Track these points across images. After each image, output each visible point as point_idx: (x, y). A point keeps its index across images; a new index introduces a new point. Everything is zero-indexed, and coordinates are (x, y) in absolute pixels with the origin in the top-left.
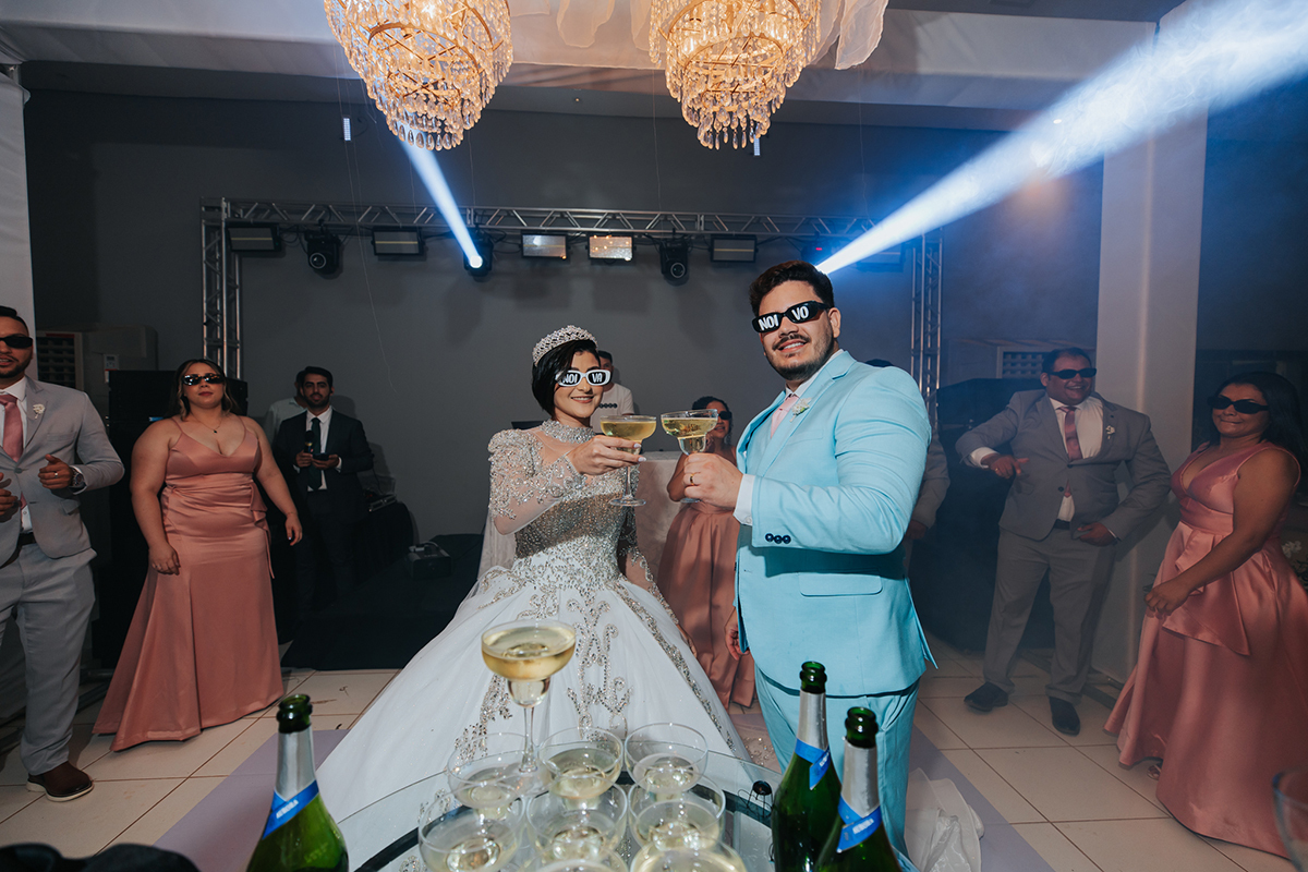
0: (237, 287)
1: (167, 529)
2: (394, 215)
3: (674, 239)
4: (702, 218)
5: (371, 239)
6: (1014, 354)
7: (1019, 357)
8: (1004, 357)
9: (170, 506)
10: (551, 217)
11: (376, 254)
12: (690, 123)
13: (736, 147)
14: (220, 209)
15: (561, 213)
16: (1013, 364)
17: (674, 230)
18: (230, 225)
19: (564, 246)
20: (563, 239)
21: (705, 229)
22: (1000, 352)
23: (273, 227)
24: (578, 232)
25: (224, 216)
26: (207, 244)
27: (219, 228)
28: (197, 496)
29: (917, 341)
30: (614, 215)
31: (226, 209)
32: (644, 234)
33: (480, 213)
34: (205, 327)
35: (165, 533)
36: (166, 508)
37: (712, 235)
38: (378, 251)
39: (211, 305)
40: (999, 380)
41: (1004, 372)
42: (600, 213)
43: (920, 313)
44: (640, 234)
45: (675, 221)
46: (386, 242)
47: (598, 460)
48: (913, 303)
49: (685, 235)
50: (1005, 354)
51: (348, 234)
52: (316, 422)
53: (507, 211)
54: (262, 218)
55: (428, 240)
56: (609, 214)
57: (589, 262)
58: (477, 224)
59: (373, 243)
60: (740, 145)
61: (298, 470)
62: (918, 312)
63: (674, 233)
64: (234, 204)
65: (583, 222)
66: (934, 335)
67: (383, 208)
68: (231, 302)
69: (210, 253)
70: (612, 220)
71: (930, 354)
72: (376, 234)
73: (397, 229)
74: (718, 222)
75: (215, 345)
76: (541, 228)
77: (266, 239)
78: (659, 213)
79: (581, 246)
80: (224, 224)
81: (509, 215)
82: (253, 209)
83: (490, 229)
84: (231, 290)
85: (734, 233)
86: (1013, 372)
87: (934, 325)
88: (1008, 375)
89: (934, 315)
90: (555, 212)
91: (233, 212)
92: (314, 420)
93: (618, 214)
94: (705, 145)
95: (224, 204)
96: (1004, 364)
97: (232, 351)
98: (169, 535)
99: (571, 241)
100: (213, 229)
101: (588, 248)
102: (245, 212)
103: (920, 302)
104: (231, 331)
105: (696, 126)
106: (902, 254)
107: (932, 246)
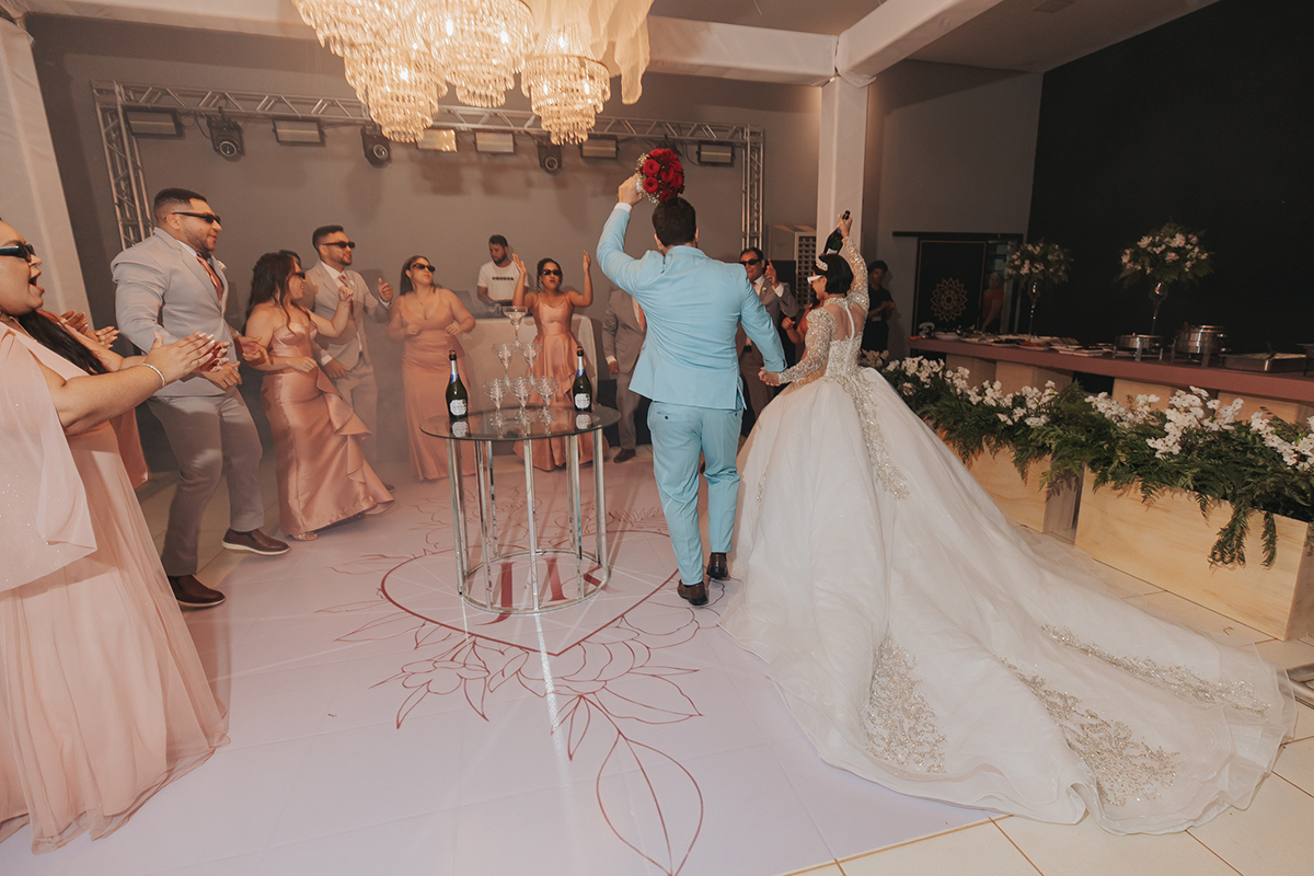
0: (139, 168)
2: (291, 106)
5: (272, 127)
11: (278, 141)
14: (113, 92)
15: (448, 109)
18: (127, 109)
19: (453, 139)
20: (452, 132)
23: (174, 114)
25: (120, 100)
26: (105, 126)
27: (116, 111)
29: (746, 226)
30: (495, 113)
31: (120, 93)
32: (523, 131)
34: (117, 207)
38: (280, 139)
39: (118, 186)
41: (800, 251)
42: (483, 111)
43: (747, 203)
44: (519, 131)
46: (287, 131)
48: (743, 194)
51: (247, 122)
54: (159, 103)
55: (327, 129)
56: (490, 112)
57: (477, 153)
59: (275, 131)
64: (127, 88)
65: (469, 119)
66: (759, 221)
67: (279, 98)
69: (110, 136)
70: (495, 117)
71: (755, 237)
72: (277, 123)
73: (296, 119)
75: (128, 224)
77: (166, 124)
79: (468, 139)
80: (120, 108)
82: (147, 93)
84: (135, 171)
85: (598, 133)
86: (806, 251)
87: (758, 213)
88: (804, 253)
89: (758, 204)
91: (127, 96)
93: (499, 112)
95: (117, 88)
97: (146, 229)
99: (459, 134)
100: (110, 112)
102: (140, 96)
103: (747, 194)
106: (733, 154)
107: (755, 149)
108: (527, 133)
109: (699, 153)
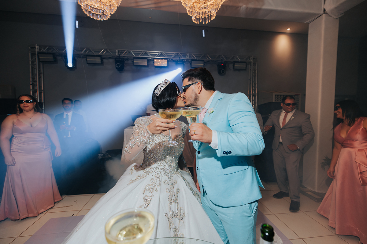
0: (42, 73)
1: (12, 151)
2: (93, 51)
3: (180, 61)
4: (188, 55)
5: (85, 59)
6: (278, 95)
7: (279, 96)
8: (275, 96)
9: (14, 143)
10: (142, 53)
11: (87, 63)
12: (189, 15)
13: (204, 23)
14: (35, 48)
15: (146, 52)
16: (278, 98)
17: (180, 58)
18: (39, 53)
19: (146, 62)
20: (146, 60)
21: (189, 58)
22: (274, 94)
23: (53, 54)
24: (151, 58)
25: (37, 50)
26: (31, 59)
27: (35, 54)
28: (23, 140)
29: (250, 92)
30: (162, 53)
31: (38, 48)
32: (171, 59)
33: (120, 51)
34: (31, 86)
35: (11, 152)
36: (13, 143)
37: (191, 60)
38: (88, 63)
39: (33, 79)
40: (274, 102)
41: (275, 100)
42: (158, 52)
43: (251, 84)
44: (170, 59)
45: (180, 55)
46: (90, 60)
47: (158, 128)
48: (249, 81)
49: (183, 60)
50: (276, 95)
51: (78, 57)
52: (67, 115)
53: (129, 51)
54: (50, 51)
55: (104, 59)
56: (160, 53)
57: (154, 67)
58: (119, 55)
59: (86, 60)
60: (205, 22)
61: (61, 130)
62: (250, 83)
63: (180, 59)
64: (40, 47)
65: (152, 55)
66: (255, 90)
67: (89, 49)
68: (40, 78)
69: (33, 62)
70: (161, 55)
71: (254, 95)
72: (87, 57)
73: (94, 56)
74: (193, 56)
75: (35, 92)
76: (139, 56)
77: (51, 58)
78: (175, 53)
79: (152, 62)
80: (37, 53)
81: (129, 52)
82: (47, 48)
83: (123, 57)
84: (40, 74)
85: (198, 59)
86: (278, 100)
87: (255, 87)
88: (276, 101)
89: (255, 84)
90: (144, 52)
91: (40, 49)
92: (66, 115)
93: (163, 53)
94: (194, 22)
95: (37, 47)
96: (275, 98)
97: (40, 93)
98: (12, 152)
99: (149, 61)
100: (33, 54)
101: (154, 63)
102: (44, 49)
103: (251, 80)
104: (40, 87)
105: (191, 16)
106: (246, 66)
107: (254, 64)
108: (172, 59)
109: (234, 66)
